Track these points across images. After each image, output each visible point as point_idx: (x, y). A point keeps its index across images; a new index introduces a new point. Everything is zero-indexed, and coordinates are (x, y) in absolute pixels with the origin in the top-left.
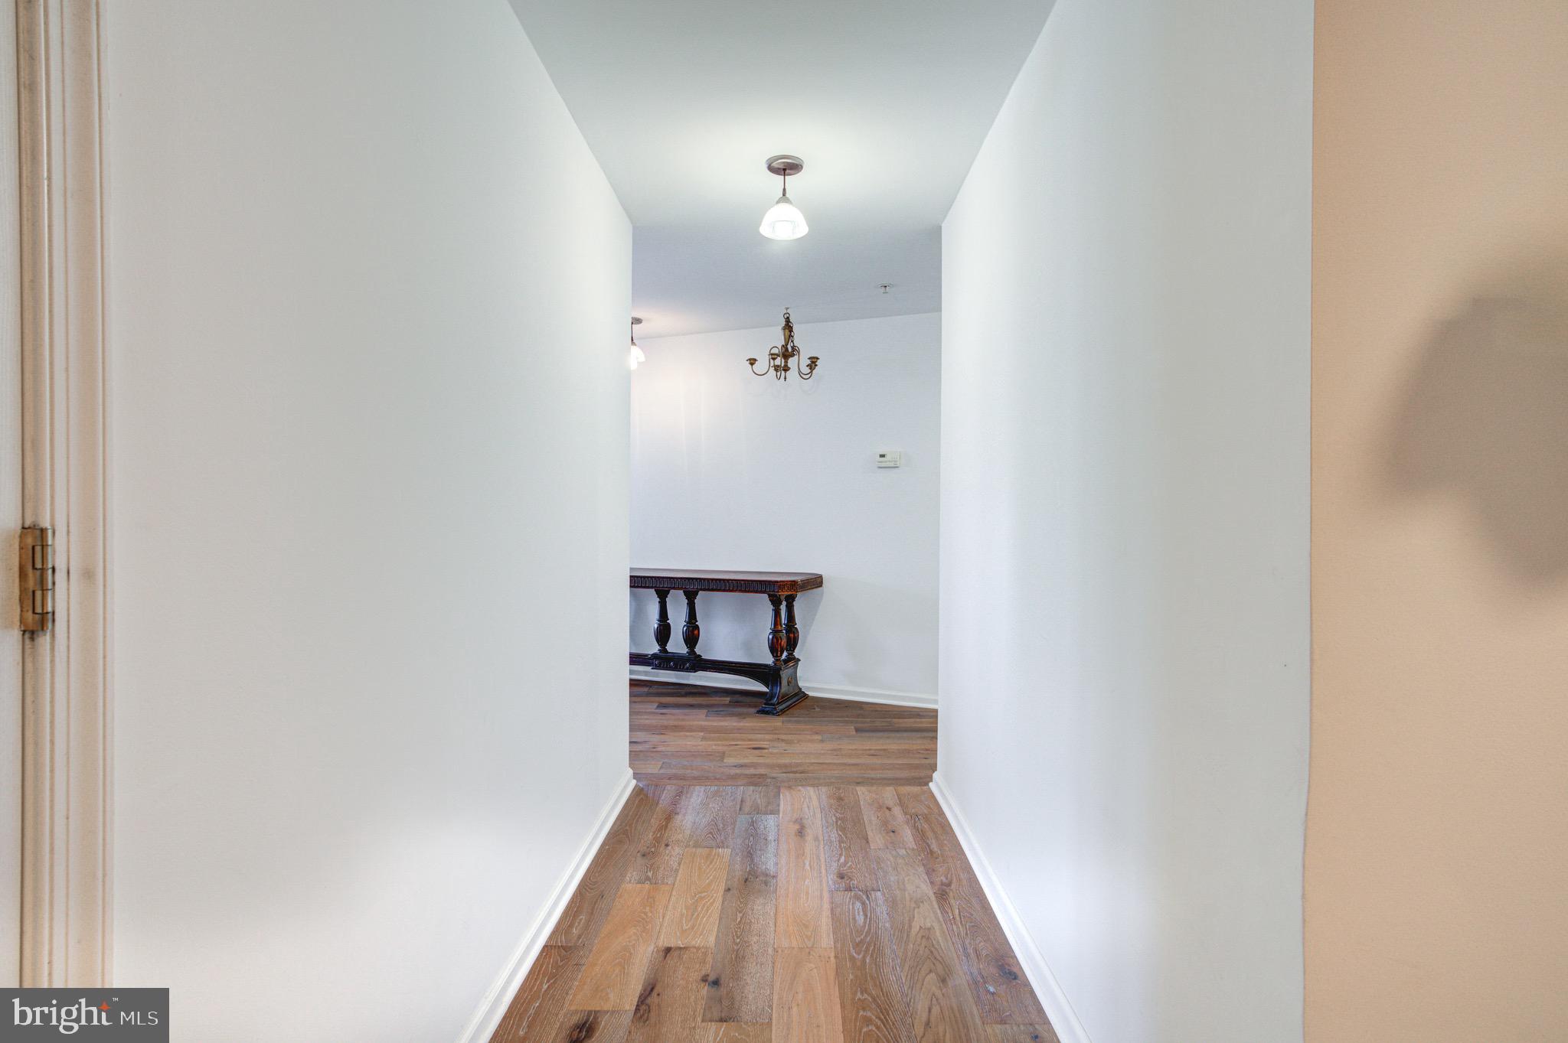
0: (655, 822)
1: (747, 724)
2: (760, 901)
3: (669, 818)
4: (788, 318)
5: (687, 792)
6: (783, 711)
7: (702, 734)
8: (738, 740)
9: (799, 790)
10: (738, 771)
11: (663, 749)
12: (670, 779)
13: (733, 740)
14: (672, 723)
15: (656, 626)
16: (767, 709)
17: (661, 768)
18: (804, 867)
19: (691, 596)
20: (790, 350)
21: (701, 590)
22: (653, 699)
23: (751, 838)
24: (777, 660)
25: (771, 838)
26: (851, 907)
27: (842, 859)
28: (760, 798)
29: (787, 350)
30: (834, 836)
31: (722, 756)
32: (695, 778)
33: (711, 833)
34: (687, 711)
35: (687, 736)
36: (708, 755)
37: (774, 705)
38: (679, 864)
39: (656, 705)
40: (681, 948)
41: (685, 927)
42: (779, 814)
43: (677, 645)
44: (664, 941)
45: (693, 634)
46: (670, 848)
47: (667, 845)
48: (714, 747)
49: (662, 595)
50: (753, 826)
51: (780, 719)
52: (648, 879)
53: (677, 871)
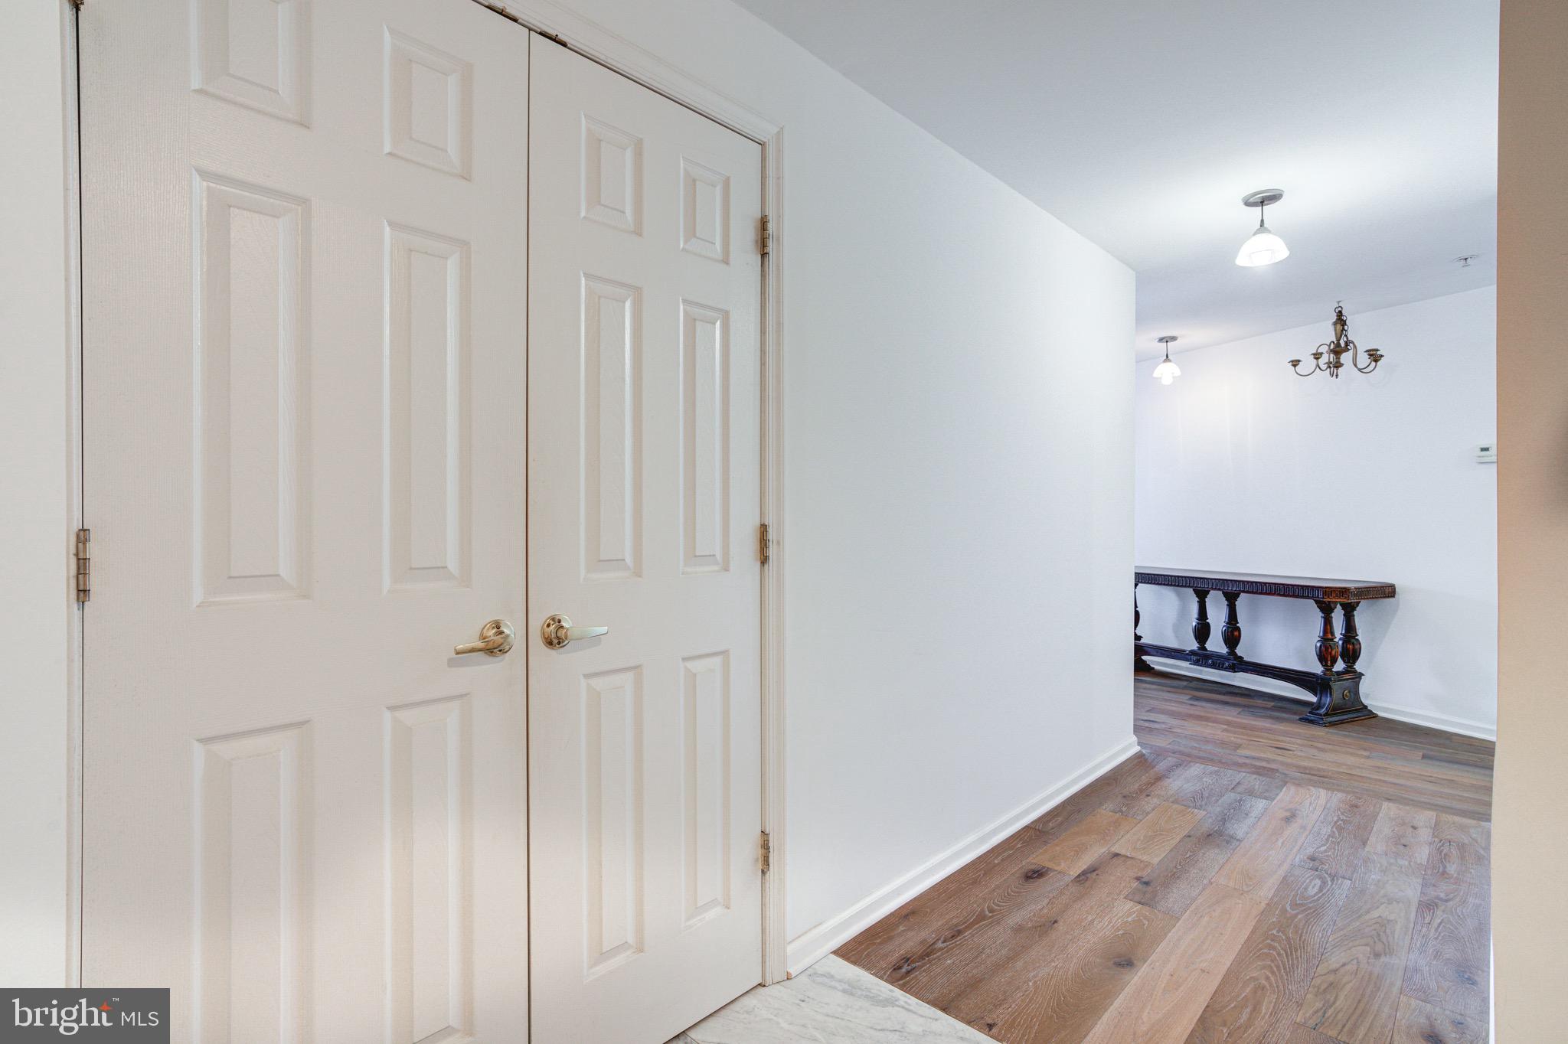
0: (1144, 779)
1: (1282, 728)
2: (1217, 851)
3: (1159, 778)
4: (1340, 312)
5: (1186, 766)
6: (1332, 724)
7: (1225, 727)
8: (1262, 738)
9: (1309, 790)
10: (1247, 761)
11: (1179, 731)
12: (1174, 753)
13: (1256, 737)
14: (1197, 713)
15: (1194, 624)
16: (1313, 718)
17: (1170, 744)
18: (1276, 841)
19: (1231, 598)
20: (1342, 343)
21: (1244, 592)
22: (1187, 691)
23: (1232, 811)
24: (1327, 670)
25: (1253, 815)
26: (1308, 881)
27: (1323, 849)
28: (1260, 785)
29: (1338, 345)
30: (1326, 830)
31: (1238, 747)
32: (1200, 758)
33: (1194, 798)
34: (1219, 706)
35: (1208, 726)
36: (1223, 744)
37: (1321, 715)
38: (1153, 810)
39: (1188, 697)
40: (1127, 857)
41: (1138, 846)
42: (1272, 802)
43: (1216, 644)
44: (1115, 849)
45: (1233, 635)
46: (1149, 798)
47: (1148, 796)
48: (1232, 739)
49: (1202, 595)
50: (1240, 803)
51: (1327, 730)
52: (1121, 811)
53: (1148, 813)
